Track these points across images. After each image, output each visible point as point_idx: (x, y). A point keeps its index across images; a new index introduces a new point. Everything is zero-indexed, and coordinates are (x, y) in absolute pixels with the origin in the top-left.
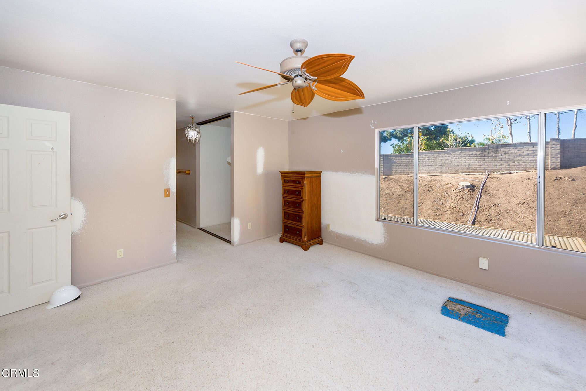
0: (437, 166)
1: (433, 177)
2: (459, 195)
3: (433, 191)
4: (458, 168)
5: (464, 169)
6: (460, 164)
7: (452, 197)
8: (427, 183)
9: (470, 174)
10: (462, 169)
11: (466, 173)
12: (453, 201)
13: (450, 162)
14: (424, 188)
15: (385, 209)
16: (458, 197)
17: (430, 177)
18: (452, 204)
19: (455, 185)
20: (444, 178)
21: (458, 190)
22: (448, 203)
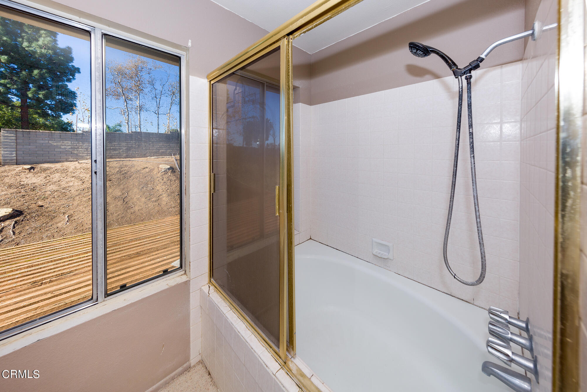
0: (122, 150)
1: (121, 163)
2: (164, 177)
3: (132, 178)
4: (146, 152)
5: (151, 153)
6: (148, 148)
7: (159, 180)
8: (118, 170)
9: (159, 158)
10: (150, 153)
11: (153, 156)
12: (162, 183)
13: (137, 146)
14: (118, 176)
15: (69, 215)
16: (165, 179)
17: (117, 162)
18: (163, 187)
19: (154, 169)
20: (135, 163)
21: (161, 173)
22: (158, 186)
